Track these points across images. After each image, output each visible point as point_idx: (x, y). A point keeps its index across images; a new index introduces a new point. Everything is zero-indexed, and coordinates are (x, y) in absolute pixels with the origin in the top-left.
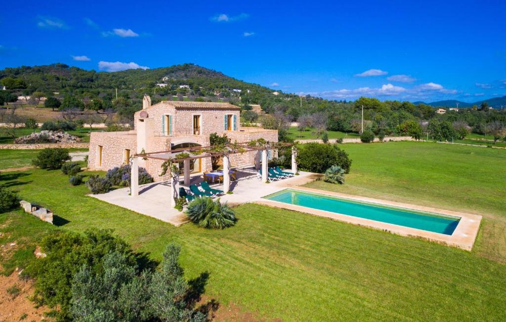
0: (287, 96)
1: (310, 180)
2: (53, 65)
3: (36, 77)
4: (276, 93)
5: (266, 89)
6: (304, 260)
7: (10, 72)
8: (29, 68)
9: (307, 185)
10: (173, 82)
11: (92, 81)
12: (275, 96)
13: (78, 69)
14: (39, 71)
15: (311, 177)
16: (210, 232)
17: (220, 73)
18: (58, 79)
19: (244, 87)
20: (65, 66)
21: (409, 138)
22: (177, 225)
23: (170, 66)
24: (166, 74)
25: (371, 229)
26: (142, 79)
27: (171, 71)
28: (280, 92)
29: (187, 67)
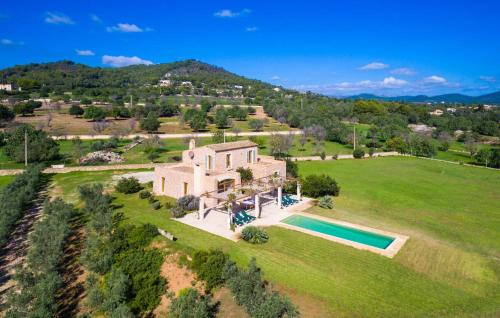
0: (289, 92)
1: (310, 206)
2: (60, 62)
3: (44, 75)
4: (277, 89)
5: (266, 86)
6: (306, 262)
7: (19, 69)
8: (37, 65)
9: (308, 211)
10: (175, 79)
11: (97, 77)
12: (276, 93)
13: (84, 66)
14: (47, 68)
15: (310, 203)
16: (254, 246)
17: (222, 69)
18: (65, 76)
19: (244, 82)
20: (70, 63)
21: (396, 153)
22: (236, 241)
23: (172, 61)
24: (169, 70)
25: (343, 245)
26: (145, 74)
27: (173, 67)
28: (280, 87)
29: (189, 63)
